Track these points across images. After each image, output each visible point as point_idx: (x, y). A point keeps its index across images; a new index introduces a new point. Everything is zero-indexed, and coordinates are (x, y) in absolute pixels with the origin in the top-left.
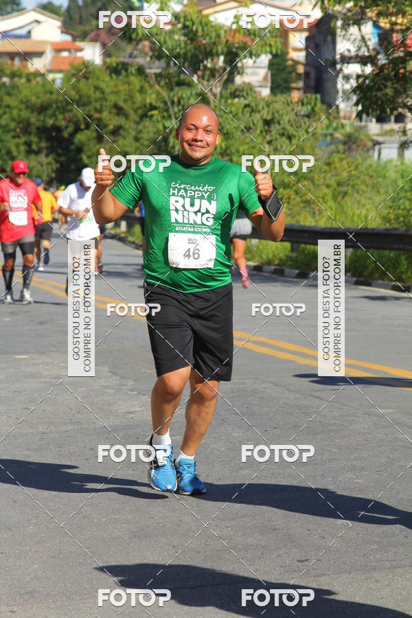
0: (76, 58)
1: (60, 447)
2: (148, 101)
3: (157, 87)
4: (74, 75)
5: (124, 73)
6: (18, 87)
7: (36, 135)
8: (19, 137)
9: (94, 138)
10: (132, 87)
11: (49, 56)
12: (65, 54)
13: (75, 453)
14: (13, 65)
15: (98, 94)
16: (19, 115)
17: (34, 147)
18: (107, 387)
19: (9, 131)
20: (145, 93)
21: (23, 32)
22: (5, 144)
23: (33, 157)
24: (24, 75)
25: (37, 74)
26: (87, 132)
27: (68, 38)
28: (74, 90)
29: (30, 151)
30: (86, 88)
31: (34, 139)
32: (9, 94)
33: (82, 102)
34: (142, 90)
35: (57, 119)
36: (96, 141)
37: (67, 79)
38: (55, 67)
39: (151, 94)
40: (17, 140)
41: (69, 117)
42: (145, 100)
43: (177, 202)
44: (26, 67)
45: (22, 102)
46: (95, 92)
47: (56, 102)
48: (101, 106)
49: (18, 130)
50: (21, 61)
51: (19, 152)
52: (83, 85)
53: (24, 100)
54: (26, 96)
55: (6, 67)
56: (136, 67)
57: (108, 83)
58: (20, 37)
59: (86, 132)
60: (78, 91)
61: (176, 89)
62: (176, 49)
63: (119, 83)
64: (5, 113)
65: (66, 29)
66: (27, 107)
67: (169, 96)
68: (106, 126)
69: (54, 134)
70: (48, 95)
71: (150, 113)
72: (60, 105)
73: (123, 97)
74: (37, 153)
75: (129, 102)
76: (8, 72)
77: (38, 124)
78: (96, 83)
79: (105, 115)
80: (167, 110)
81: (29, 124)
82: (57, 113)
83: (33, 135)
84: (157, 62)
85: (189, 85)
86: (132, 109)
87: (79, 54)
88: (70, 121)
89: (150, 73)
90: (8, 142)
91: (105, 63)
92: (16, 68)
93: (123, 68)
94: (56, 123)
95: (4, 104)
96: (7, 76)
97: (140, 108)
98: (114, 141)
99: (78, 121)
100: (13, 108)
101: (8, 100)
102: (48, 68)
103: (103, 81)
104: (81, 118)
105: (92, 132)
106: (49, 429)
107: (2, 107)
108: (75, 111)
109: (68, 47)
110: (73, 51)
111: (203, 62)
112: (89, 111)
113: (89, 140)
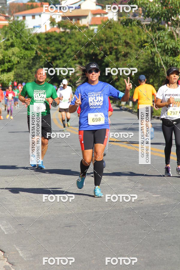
0: (104, 18)
2: (142, 39)
3: (147, 31)
5: (130, 24)
6: (75, 34)
7: (84, 59)
9: (115, 59)
10: (134, 32)
11: (90, 17)
12: (98, 16)
14: (72, 23)
15: (116, 37)
16: (76, 49)
19: (71, 57)
20: (141, 35)
21: (77, 5)
22: (68, 63)
24: (78, 27)
25: (84, 27)
26: (111, 56)
27: (100, 8)
28: (104, 34)
30: (109, 33)
31: (83, 60)
32: (70, 38)
33: (107, 41)
34: (139, 33)
35: (95, 50)
36: (115, 60)
37: (100, 28)
38: (92, 24)
39: (144, 35)
40: (75, 61)
41: (101, 48)
44: (78, 23)
45: (77, 41)
46: (114, 35)
47: (95, 41)
48: (118, 42)
49: (75, 56)
50: (75, 20)
54: (79, 39)
55: (68, 24)
56: (137, 21)
57: (121, 30)
59: (110, 56)
60: (106, 35)
61: (157, 32)
62: (157, 11)
63: (127, 30)
64: (68, 48)
65: (98, 3)
66: (80, 44)
67: (153, 36)
68: (120, 52)
69: (94, 57)
71: (143, 45)
72: (96, 42)
73: (129, 37)
75: (133, 40)
76: (69, 26)
77: (85, 53)
78: (115, 30)
79: (120, 47)
80: (153, 43)
81: (81, 53)
82: (95, 47)
83: (83, 58)
84: (147, 18)
85: (164, 29)
86: (134, 43)
87: (105, 16)
88: (102, 51)
89: (144, 24)
91: (119, 20)
93: (129, 22)
94: (94, 51)
95: (68, 43)
96: (69, 29)
97: (139, 43)
98: (125, 60)
99: (106, 50)
100: (73, 45)
101: (69, 41)
102: (90, 23)
103: (118, 29)
104: (107, 49)
105: (113, 56)
106: (99, 210)
107: (67, 44)
108: (104, 45)
109: (100, 13)
110: (102, 14)
111: (171, 18)
112: (112, 45)
113: (112, 60)
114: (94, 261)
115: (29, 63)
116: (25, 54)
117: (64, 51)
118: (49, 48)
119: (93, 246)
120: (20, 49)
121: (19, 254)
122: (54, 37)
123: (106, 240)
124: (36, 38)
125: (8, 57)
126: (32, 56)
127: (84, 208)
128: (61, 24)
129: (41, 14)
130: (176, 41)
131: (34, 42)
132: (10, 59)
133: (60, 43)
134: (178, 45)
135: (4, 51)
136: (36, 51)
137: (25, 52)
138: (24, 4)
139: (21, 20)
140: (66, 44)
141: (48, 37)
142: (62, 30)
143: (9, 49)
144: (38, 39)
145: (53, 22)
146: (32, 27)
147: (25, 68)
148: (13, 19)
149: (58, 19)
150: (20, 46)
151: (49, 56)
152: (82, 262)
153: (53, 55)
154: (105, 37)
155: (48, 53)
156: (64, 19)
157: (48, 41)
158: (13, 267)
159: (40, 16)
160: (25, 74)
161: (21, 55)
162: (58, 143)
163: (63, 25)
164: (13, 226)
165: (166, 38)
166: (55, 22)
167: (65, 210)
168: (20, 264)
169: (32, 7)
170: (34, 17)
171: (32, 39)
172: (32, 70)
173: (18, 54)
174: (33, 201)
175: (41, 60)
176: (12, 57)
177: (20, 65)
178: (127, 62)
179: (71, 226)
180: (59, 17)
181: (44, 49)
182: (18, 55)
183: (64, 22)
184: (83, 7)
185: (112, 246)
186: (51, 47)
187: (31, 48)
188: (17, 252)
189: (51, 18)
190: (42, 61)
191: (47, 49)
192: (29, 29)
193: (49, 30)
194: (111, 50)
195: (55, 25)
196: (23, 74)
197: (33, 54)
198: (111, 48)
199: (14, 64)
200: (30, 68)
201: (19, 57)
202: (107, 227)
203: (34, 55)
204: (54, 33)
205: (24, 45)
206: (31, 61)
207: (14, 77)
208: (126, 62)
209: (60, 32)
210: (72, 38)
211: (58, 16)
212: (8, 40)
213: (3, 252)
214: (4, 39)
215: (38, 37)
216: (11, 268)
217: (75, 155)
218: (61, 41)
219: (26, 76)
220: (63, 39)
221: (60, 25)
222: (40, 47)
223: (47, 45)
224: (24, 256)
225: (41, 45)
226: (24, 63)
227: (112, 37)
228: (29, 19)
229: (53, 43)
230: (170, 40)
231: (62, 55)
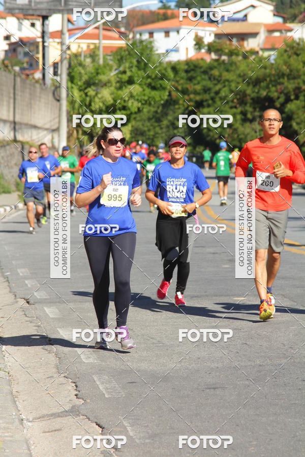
0: (287, 37)
1: (276, 378)
4: (286, 51)
6: (235, 64)
7: (250, 106)
8: (236, 107)
9: (303, 107)
11: (262, 36)
12: (277, 34)
13: (289, 383)
14: (231, 45)
16: (237, 88)
17: (249, 116)
21: (240, 15)
23: (248, 124)
24: (240, 53)
25: (254, 52)
26: (298, 102)
27: (280, 20)
28: (285, 65)
29: (245, 120)
30: (296, 63)
31: (249, 109)
32: (228, 70)
33: (292, 76)
35: (270, 91)
36: (303, 110)
37: (281, 55)
38: (268, 46)
40: (234, 110)
41: (281, 89)
44: (242, 46)
45: (240, 76)
47: (269, 76)
49: (235, 101)
50: (238, 41)
52: (293, 61)
53: (242, 74)
54: (243, 71)
55: (225, 46)
58: (238, 20)
59: (295, 102)
60: (289, 66)
64: (224, 87)
65: (278, 12)
69: (267, 104)
70: (263, 70)
72: (273, 78)
74: (252, 121)
76: (227, 51)
77: (253, 95)
81: (244, 95)
82: (270, 86)
83: (248, 105)
87: (289, 34)
88: (281, 93)
90: (226, 111)
92: (234, 47)
94: (269, 94)
95: (223, 78)
96: (225, 54)
99: (289, 92)
100: (232, 81)
101: (226, 75)
102: (262, 46)
104: (291, 90)
105: (300, 103)
106: (266, 362)
107: (222, 82)
108: (286, 84)
109: (279, 28)
110: (284, 32)
112: (299, 84)
113: (299, 109)
114: (253, 448)
115: (156, 112)
116: (150, 96)
117: (217, 93)
118: (191, 87)
119: (252, 422)
120: (142, 88)
121: (128, 431)
122: (201, 67)
123: (275, 414)
124: (169, 70)
125: (122, 102)
126: (162, 99)
127: (240, 359)
128: (213, 47)
129: (180, 29)
131: (167, 77)
132: (125, 104)
133: (210, 79)
135: (115, 91)
136: (170, 92)
137: (150, 93)
138: (152, 13)
139: (146, 40)
140: (221, 80)
141: (189, 69)
142: (213, 56)
143: (124, 88)
144: (173, 71)
145: (199, 43)
146: (164, 51)
147: (149, 119)
148: (133, 37)
149: (209, 39)
150: (143, 83)
151: (190, 100)
152: (233, 449)
153: (198, 98)
154: (288, 70)
155: (188, 95)
156: (219, 39)
157: (190, 75)
158: (117, 453)
159: (178, 32)
160: (149, 130)
161: (143, 97)
162: (201, 248)
163: (216, 48)
164: (118, 385)
166: (203, 42)
167: (208, 361)
168: (129, 449)
169: (165, 18)
170: (167, 33)
171: (163, 72)
172: (161, 123)
173: (139, 96)
174: (156, 344)
175: (177, 106)
176: (128, 100)
177: (141, 114)
179: (217, 388)
180: (210, 34)
181: (182, 88)
182: (140, 98)
183: (218, 43)
184: (251, 19)
185: (285, 424)
186: (195, 84)
187: (161, 86)
188: (125, 428)
189: (197, 36)
190: (179, 108)
191: (187, 89)
192: (159, 55)
193: (193, 56)
194: (297, 91)
195: (203, 48)
196: (146, 129)
197: (164, 96)
198: (297, 89)
199: (131, 113)
200: (158, 120)
201: (141, 102)
202: (279, 391)
203: (166, 97)
204: (201, 62)
205: (149, 80)
206: (161, 108)
207: (131, 134)
209: (212, 60)
210: (231, 71)
211: (208, 33)
212: (124, 72)
213: (101, 427)
214: (116, 70)
215: (175, 68)
216: (114, 454)
217: (229, 268)
218: (211, 75)
219: (152, 133)
220: (216, 72)
221: (211, 48)
222: (176, 85)
223: (189, 82)
224: (135, 435)
225: (177, 82)
226: (148, 112)
227: (300, 70)
228: (159, 37)
229: (199, 78)
231: (213, 99)
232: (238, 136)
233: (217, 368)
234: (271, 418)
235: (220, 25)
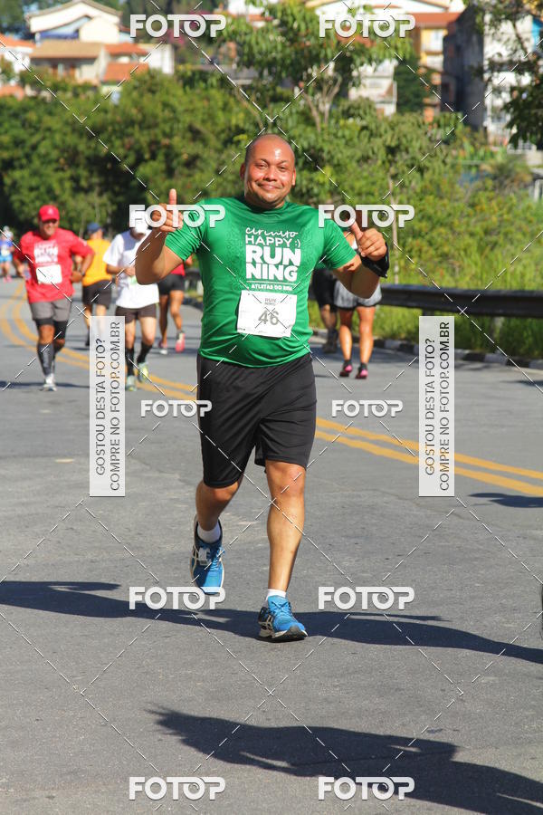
2: (234, 122)
3: (245, 103)
4: (135, 88)
5: (201, 84)
6: (61, 105)
7: (85, 168)
8: (63, 170)
9: (163, 172)
10: (212, 103)
11: (103, 62)
12: (124, 60)
14: (55, 74)
15: (167, 113)
16: (64, 142)
17: (84, 183)
18: (177, 501)
19: (50, 162)
20: (230, 111)
21: (69, 30)
22: (44, 179)
23: (81, 196)
24: (70, 88)
25: (87, 87)
26: (154, 164)
27: (128, 39)
28: (136, 107)
29: (77, 189)
30: (151, 105)
31: (83, 173)
32: (50, 113)
33: (146, 123)
34: (225, 108)
35: (112, 146)
36: (164, 175)
37: (126, 93)
38: (110, 77)
39: (237, 113)
40: (60, 174)
41: (129, 143)
42: (230, 121)
43: (254, 252)
44: (73, 77)
45: (67, 123)
46: (163, 111)
47: (113, 123)
49: (62, 160)
50: (66, 69)
51: (63, 190)
52: (147, 101)
53: (70, 120)
54: (72, 117)
55: (46, 77)
56: (219, 77)
57: (180, 98)
58: (64, 37)
59: (151, 163)
60: (141, 110)
61: (271, 106)
62: (271, 52)
63: (195, 98)
64: (44, 139)
65: (126, 26)
66: (74, 130)
67: (261, 115)
68: (177, 155)
69: (108, 166)
70: (102, 114)
71: (236, 139)
72: (117, 127)
73: (200, 117)
74: (87, 191)
75: (209, 124)
76: (49, 83)
77: (88, 153)
78: (165, 98)
79: (176, 141)
81: (76, 153)
82: (113, 138)
83: (82, 167)
84: (245, 70)
85: (289, 100)
86: (213, 132)
87: (142, 60)
88: (130, 149)
89: (237, 85)
90: (48, 176)
91: (177, 71)
92: (59, 79)
93: (200, 78)
95: (44, 126)
96: (46, 89)
97: (223, 131)
98: (189, 176)
99: (141, 148)
100: (55, 131)
101: (49, 121)
102: (102, 77)
103: (174, 96)
104: (145, 145)
105: (159, 164)
106: (101, 557)
107: (42, 130)
108: (137, 135)
109: (128, 51)
111: (306, 70)
112: (156, 135)
113: (156, 174)
117: (34, 147)
119: (77, 647)
122: (9, 108)
123: (111, 634)
127: (62, 552)
128: (28, 77)
130: (319, 130)
133: (23, 125)
134: (323, 140)
140: (40, 128)
142: (29, 91)
145: (6, 70)
149: (21, 65)
154: (140, 115)
156: (37, 65)
163: (32, 79)
165: (290, 123)
166: (12, 70)
178: (194, 181)
180: (23, 58)
183: (35, 71)
184: (84, 36)
194: (154, 147)
195: (13, 78)
198: (154, 144)
204: (9, 100)
208: (191, 179)
209: (26, 97)
210: (55, 114)
211: (19, 56)
218: (25, 119)
220: (32, 116)
221: (24, 79)
227: (157, 114)
229: (6, 125)
230: (302, 127)
231: (28, 156)
232: (67, 213)
233: (28, 565)
234: (106, 640)
235: (38, 45)
